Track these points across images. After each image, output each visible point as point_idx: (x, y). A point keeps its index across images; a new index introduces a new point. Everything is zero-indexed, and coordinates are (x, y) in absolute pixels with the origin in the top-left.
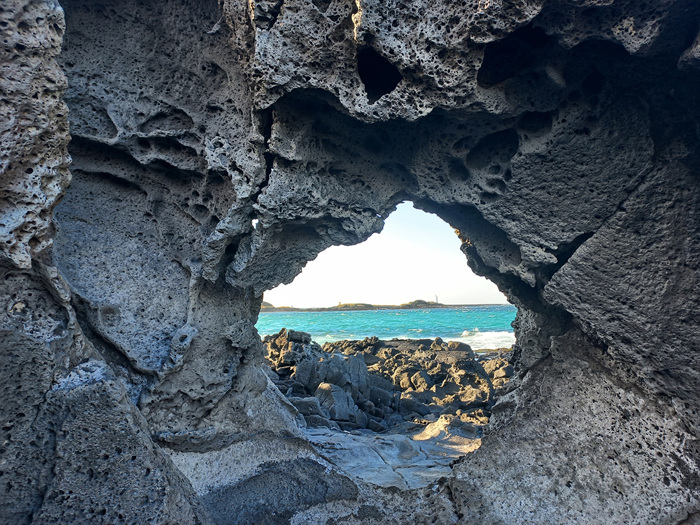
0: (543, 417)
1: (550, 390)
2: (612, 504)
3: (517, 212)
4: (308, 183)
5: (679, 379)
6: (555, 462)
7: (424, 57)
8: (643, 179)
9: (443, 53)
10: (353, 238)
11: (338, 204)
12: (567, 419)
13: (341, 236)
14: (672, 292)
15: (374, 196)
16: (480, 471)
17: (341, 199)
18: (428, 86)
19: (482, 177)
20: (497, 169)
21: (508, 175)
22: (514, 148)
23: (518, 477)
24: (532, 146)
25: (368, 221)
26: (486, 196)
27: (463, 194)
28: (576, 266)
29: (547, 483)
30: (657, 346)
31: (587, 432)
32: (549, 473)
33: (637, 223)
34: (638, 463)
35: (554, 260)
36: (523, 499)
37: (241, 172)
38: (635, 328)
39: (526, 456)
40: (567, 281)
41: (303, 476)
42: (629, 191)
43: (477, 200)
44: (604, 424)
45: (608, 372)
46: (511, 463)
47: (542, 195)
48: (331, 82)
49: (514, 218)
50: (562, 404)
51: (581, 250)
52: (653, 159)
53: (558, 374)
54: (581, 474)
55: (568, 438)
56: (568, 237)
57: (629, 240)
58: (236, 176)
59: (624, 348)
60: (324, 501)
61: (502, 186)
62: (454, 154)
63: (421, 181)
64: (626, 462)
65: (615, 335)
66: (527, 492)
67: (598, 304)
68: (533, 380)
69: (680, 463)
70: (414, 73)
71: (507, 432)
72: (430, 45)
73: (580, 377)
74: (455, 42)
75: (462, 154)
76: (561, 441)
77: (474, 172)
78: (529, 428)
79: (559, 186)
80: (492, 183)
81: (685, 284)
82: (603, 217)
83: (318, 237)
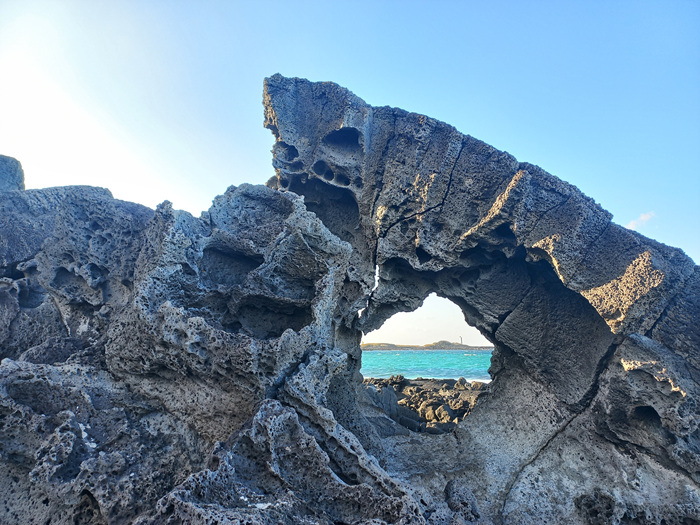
0: (501, 398)
1: (505, 384)
2: (530, 435)
3: (480, 301)
4: (393, 288)
5: (551, 374)
6: (505, 419)
7: (440, 253)
8: (528, 291)
9: (446, 252)
10: (409, 309)
11: (404, 295)
12: (513, 398)
13: (403, 308)
14: (545, 337)
15: (419, 291)
16: (471, 424)
17: (406, 293)
18: (442, 261)
19: (466, 286)
20: (472, 283)
21: (476, 286)
22: (478, 277)
23: (489, 426)
24: (484, 277)
25: (416, 302)
26: (468, 294)
27: (458, 293)
28: (506, 324)
29: (502, 428)
30: (542, 360)
31: (521, 404)
32: (503, 424)
33: (528, 308)
34: (541, 415)
35: (497, 321)
36: (490, 435)
37: (365, 284)
38: (532, 352)
39: (493, 416)
40: (504, 331)
41: (382, 425)
42: (524, 295)
43: (464, 295)
44: (528, 400)
45: (530, 374)
46: (486, 420)
47: (490, 295)
48: (406, 257)
49: (480, 303)
50: (510, 391)
51: (508, 318)
52: (531, 284)
53: (509, 376)
54: (518, 423)
55: (513, 407)
56: (502, 312)
57: (526, 315)
58: (363, 286)
59: (529, 360)
60: (394, 435)
61: (474, 291)
62: (454, 277)
63: (440, 286)
64: (537, 416)
65: (525, 355)
66: (492, 432)
67: (516, 341)
68: (497, 380)
69: (556, 413)
70: (437, 258)
71: (484, 406)
72: (442, 250)
73: (518, 378)
74: (451, 250)
75: (457, 277)
76: (510, 409)
77: (463, 284)
78: (495, 404)
79: (497, 292)
80: (470, 289)
81: (550, 333)
82: (515, 305)
83: (393, 308)
